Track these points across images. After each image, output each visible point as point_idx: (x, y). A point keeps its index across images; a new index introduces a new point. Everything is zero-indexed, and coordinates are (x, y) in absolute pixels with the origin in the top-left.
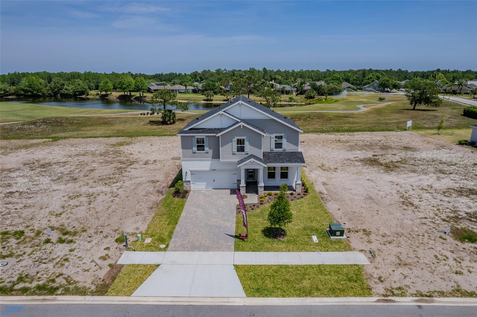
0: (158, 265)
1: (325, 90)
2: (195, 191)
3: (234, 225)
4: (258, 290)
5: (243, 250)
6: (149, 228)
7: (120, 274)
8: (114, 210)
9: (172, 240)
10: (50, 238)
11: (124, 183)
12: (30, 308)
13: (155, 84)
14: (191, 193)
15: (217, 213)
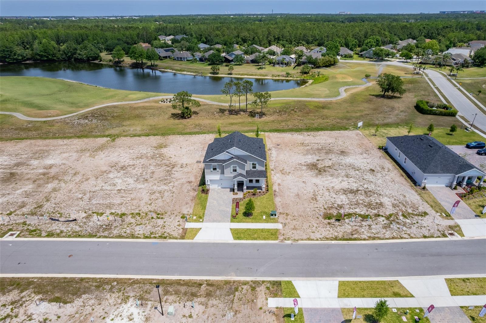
0: (201, 228)
1: (320, 63)
2: (212, 190)
3: (231, 210)
4: (238, 238)
5: (234, 222)
6: (193, 211)
7: (187, 232)
8: (175, 202)
9: (205, 217)
10: (152, 216)
11: (174, 183)
12: (157, 243)
13: (164, 50)
14: (210, 191)
15: (223, 203)
